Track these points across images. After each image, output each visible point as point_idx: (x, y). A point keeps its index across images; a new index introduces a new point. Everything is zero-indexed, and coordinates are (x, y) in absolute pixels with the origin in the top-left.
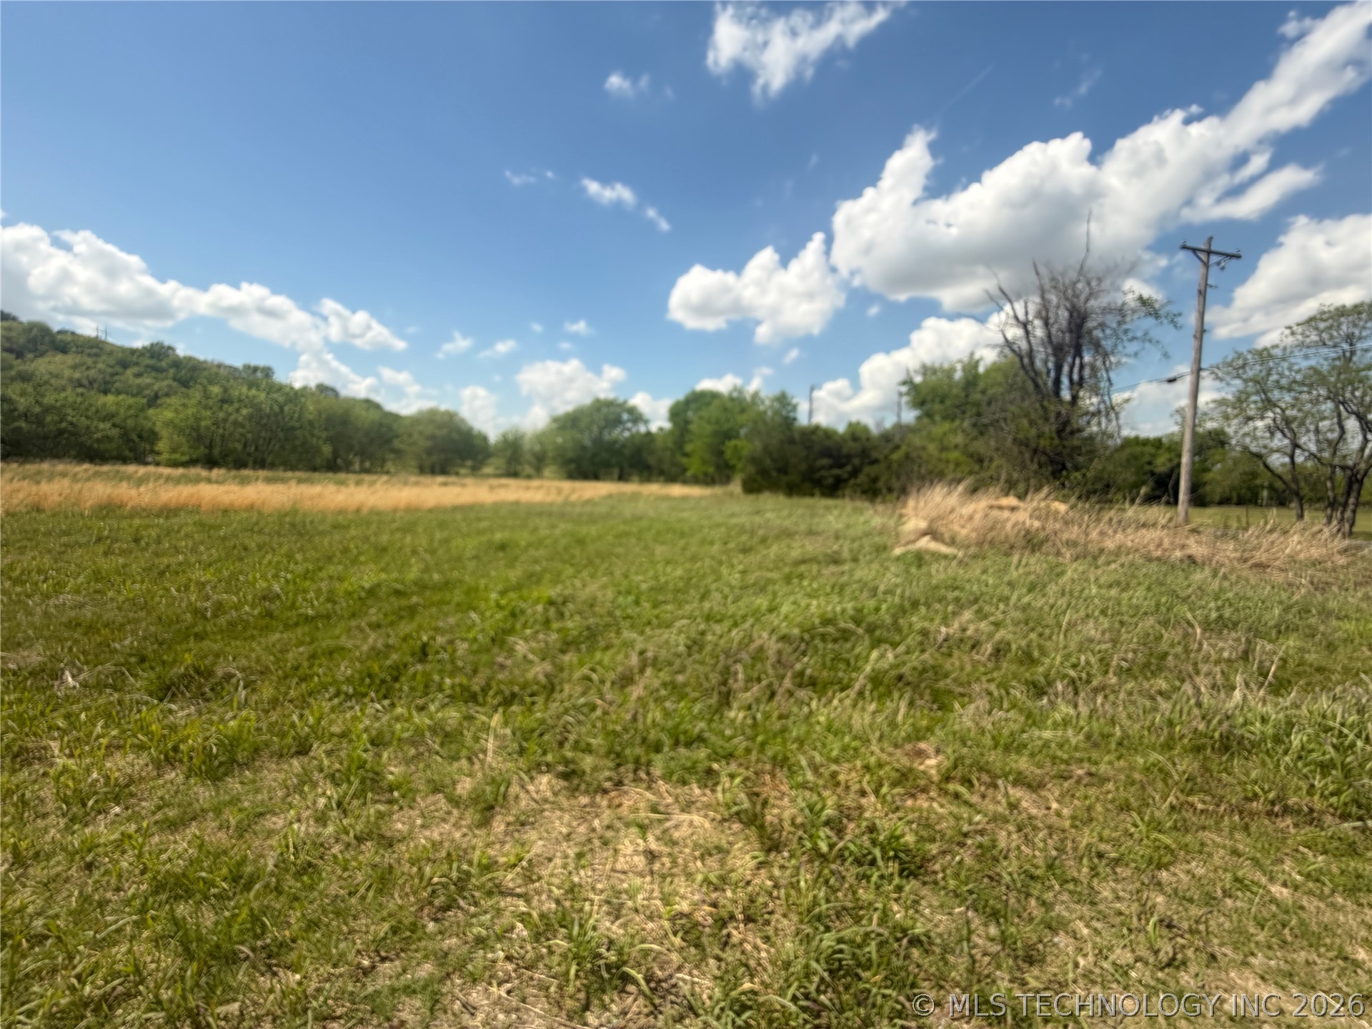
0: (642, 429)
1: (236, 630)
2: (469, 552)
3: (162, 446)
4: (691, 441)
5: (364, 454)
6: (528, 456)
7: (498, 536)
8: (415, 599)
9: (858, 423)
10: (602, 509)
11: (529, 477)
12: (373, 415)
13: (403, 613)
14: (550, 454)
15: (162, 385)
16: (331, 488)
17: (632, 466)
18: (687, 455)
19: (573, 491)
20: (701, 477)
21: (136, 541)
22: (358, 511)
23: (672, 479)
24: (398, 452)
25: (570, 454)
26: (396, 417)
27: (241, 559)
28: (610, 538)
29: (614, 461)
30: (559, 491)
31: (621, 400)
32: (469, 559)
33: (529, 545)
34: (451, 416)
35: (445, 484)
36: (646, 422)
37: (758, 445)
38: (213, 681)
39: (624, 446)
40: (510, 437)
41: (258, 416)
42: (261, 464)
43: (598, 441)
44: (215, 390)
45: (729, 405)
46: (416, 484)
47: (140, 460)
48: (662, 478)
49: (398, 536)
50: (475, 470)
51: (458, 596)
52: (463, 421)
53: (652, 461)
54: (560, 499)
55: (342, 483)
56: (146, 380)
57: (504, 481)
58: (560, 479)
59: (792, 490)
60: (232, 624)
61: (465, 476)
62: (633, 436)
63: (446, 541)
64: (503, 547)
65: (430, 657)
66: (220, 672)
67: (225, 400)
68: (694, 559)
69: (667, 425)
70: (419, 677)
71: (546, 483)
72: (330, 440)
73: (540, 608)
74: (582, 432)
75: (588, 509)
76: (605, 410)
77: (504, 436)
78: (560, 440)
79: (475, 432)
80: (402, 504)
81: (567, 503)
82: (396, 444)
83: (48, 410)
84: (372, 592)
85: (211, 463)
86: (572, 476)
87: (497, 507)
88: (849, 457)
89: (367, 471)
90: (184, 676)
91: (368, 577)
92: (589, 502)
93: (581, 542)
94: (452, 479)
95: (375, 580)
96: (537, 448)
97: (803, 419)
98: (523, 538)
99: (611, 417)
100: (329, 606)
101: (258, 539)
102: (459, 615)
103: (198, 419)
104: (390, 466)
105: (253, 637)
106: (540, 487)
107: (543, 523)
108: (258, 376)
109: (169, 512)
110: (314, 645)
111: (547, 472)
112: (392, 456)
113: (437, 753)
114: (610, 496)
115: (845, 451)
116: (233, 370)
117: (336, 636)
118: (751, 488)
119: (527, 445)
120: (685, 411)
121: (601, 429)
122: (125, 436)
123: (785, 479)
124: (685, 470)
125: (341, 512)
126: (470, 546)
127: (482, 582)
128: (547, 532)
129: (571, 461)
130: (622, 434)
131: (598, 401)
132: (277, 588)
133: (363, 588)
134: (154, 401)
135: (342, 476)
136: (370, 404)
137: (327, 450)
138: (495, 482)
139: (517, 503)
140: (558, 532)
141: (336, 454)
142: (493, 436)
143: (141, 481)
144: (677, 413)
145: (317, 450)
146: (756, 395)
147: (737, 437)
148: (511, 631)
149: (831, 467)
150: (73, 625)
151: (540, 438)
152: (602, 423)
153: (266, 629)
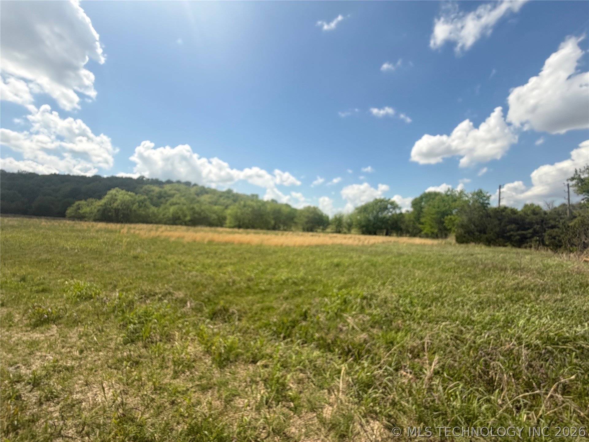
0: (398, 212)
1: (238, 292)
2: (323, 267)
3: (228, 221)
4: (424, 217)
5: (285, 224)
6: (345, 224)
7: (336, 260)
8: (302, 287)
9: (532, 205)
10: (380, 249)
11: (345, 233)
12: (288, 210)
13: (296, 293)
14: (354, 223)
15: (229, 202)
16: (273, 236)
17: (392, 229)
18: (422, 224)
19: (366, 239)
20: (430, 234)
21: (216, 253)
22: (281, 246)
23: (414, 235)
24: (295, 223)
25: (363, 223)
26: (295, 210)
27: (243, 262)
28: (389, 264)
29: (383, 226)
30: (359, 239)
31: (387, 199)
32: (324, 270)
33: (350, 265)
34: (315, 209)
35: (312, 236)
36: (400, 208)
37: (464, 218)
38: (229, 314)
39: (389, 220)
40: (338, 217)
41: (254, 210)
42: (253, 227)
43: (376, 218)
44: (242, 203)
45: (446, 198)
46: (302, 235)
47: (222, 226)
48: (408, 235)
49: (295, 257)
50: (323, 230)
51: (319, 288)
52: (320, 210)
53: (403, 227)
54: (361, 244)
55: (277, 234)
56: (225, 201)
57: (335, 235)
58: (359, 234)
59: (489, 242)
60: (237, 289)
61: (320, 232)
62: (393, 215)
63: (314, 261)
64: (338, 265)
65: (308, 319)
66: (231, 311)
67: (245, 206)
68: (440, 280)
69: (411, 209)
70: (303, 329)
71: (353, 236)
72: (274, 219)
73: (359, 300)
74: (369, 214)
75: (373, 248)
76: (379, 203)
77: (335, 216)
78: (359, 217)
79: (324, 215)
80: (297, 244)
81: (363, 246)
82: (296, 220)
83: (202, 211)
84: (285, 282)
85: (239, 227)
86: (364, 233)
87: (333, 246)
88: (531, 224)
89: (285, 230)
90: (220, 310)
91: (283, 275)
92: (373, 245)
93: (374, 265)
94: (314, 234)
95: (287, 277)
96: (349, 221)
97: (494, 204)
98: (346, 261)
99: (382, 207)
100: (269, 286)
101: (250, 255)
102: (320, 298)
103: (237, 212)
104: (293, 228)
105: (242, 296)
106: (351, 238)
107: (354, 255)
108: (254, 197)
109: (226, 243)
110: (263, 304)
111: (353, 231)
112: (293, 224)
113: (312, 381)
114: (383, 243)
115: (527, 220)
116: (248, 196)
117: (271, 301)
118: (461, 240)
119: (344, 220)
120: (421, 202)
121: (378, 213)
122: (219, 219)
123: (484, 236)
124: (421, 231)
125: (276, 246)
126: (323, 263)
127: (330, 281)
128: (357, 259)
129: (363, 226)
130: (387, 214)
131: (376, 200)
132: (253, 275)
133: (282, 279)
134: (227, 207)
135: (277, 232)
136: (287, 206)
137: (273, 222)
138: (331, 235)
139: (341, 245)
140: (362, 259)
141: (275, 224)
142: (331, 216)
143: (221, 233)
144: (416, 204)
145: (269, 223)
146: (462, 192)
147: (451, 214)
148: (344, 311)
149: (518, 230)
150: (194, 283)
151: (350, 217)
152: (378, 210)
153: (248, 294)
